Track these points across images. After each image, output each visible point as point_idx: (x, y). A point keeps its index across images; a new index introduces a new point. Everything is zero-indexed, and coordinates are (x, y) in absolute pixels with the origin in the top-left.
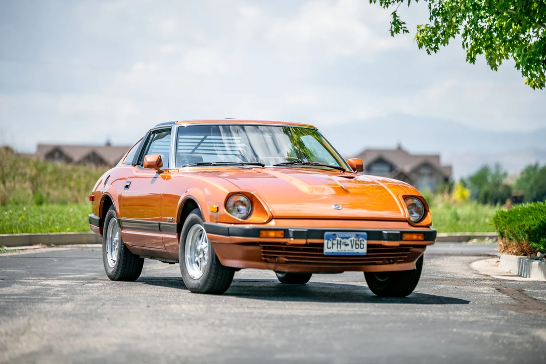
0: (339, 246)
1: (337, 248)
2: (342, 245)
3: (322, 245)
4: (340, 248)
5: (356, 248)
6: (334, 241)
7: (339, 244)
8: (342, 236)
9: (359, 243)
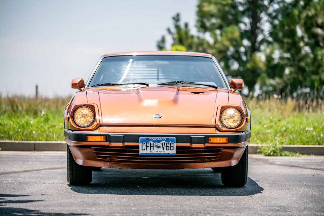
0: (152, 148)
1: (151, 150)
2: (154, 147)
3: (138, 147)
4: (153, 150)
5: (167, 150)
6: (147, 144)
7: (152, 146)
8: (154, 140)
9: (170, 146)
